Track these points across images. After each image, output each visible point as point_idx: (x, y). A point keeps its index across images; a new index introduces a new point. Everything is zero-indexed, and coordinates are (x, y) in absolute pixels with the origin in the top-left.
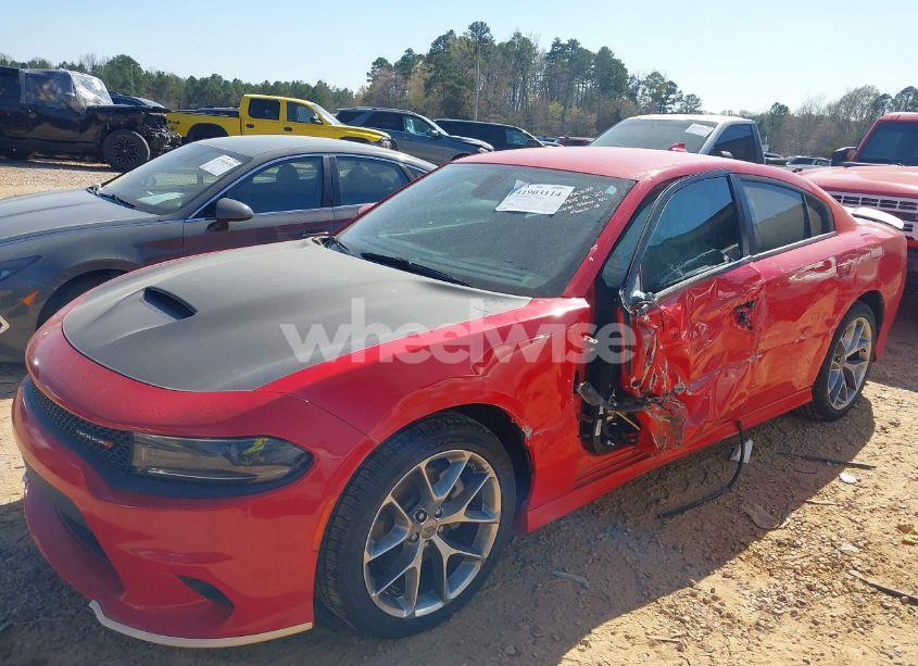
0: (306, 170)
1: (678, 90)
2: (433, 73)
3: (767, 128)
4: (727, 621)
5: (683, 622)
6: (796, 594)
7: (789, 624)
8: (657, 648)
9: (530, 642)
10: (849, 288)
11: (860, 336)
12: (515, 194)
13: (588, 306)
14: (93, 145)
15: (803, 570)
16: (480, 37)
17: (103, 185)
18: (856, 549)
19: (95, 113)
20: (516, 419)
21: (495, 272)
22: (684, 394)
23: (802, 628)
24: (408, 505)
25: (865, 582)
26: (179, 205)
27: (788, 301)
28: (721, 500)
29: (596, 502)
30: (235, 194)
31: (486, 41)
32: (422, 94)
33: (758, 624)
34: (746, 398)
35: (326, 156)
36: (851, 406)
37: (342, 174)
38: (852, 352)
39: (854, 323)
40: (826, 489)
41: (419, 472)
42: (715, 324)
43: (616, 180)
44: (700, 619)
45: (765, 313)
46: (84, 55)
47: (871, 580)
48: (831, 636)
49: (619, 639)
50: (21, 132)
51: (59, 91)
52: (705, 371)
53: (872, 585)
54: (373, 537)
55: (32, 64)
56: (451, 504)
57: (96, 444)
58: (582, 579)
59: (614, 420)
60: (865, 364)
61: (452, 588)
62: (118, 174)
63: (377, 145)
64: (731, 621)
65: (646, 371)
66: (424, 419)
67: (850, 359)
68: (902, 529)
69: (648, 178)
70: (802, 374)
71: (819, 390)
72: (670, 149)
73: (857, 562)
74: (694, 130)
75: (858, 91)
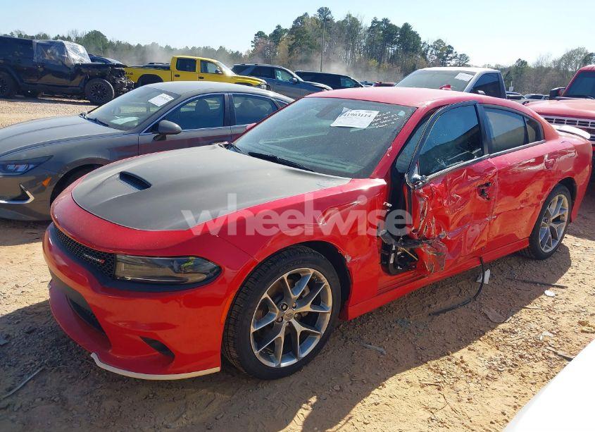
0: (213, 104)
1: (454, 51)
2: (294, 41)
3: (513, 76)
4: (470, 374)
5: (442, 374)
6: (512, 360)
7: (506, 376)
8: (425, 388)
9: (348, 384)
10: (553, 175)
11: (560, 206)
12: (342, 116)
13: (385, 183)
14: (79, 88)
15: (518, 346)
16: (325, 17)
17: (89, 112)
18: (551, 335)
19: (79, 68)
20: (341, 251)
21: (329, 163)
22: (446, 238)
23: (514, 379)
24: (277, 300)
25: (556, 353)
26: (136, 124)
27: (513, 183)
28: (470, 305)
29: (392, 305)
30: (170, 117)
31: (329, 20)
32: (287, 54)
33: (488, 376)
34: (486, 243)
35: (226, 94)
36: (555, 250)
37: (236, 105)
38: (556, 216)
39: (557, 198)
40: (536, 300)
41: (283, 280)
42: (466, 196)
43: (405, 107)
44: (452, 373)
45: (497, 190)
46: (71, 31)
47: (560, 352)
48: (532, 384)
49: (403, 383)
50: (34, 80)
51: (57, 54)
52: (459, 225)
53: (559, 356)
54: (256, 318)
55: (38, 37)
56: (302, 300)
57: (94, 261)
58: (382, 349)
59: (402, 254)
60: (564, 224)
61: (303, 351)
62: (95, 107)
63: (258, 87)
64: (472, 374)
65: (421, 224)
66: (285, 249)
67: (554, 221)
68: (581, 323)
69: (425, 106)
70: (522, 229)
71: (534, 239)
72: (441, 89)
73: (551, 342)
74: (460, 77)
75: (574, 51)
